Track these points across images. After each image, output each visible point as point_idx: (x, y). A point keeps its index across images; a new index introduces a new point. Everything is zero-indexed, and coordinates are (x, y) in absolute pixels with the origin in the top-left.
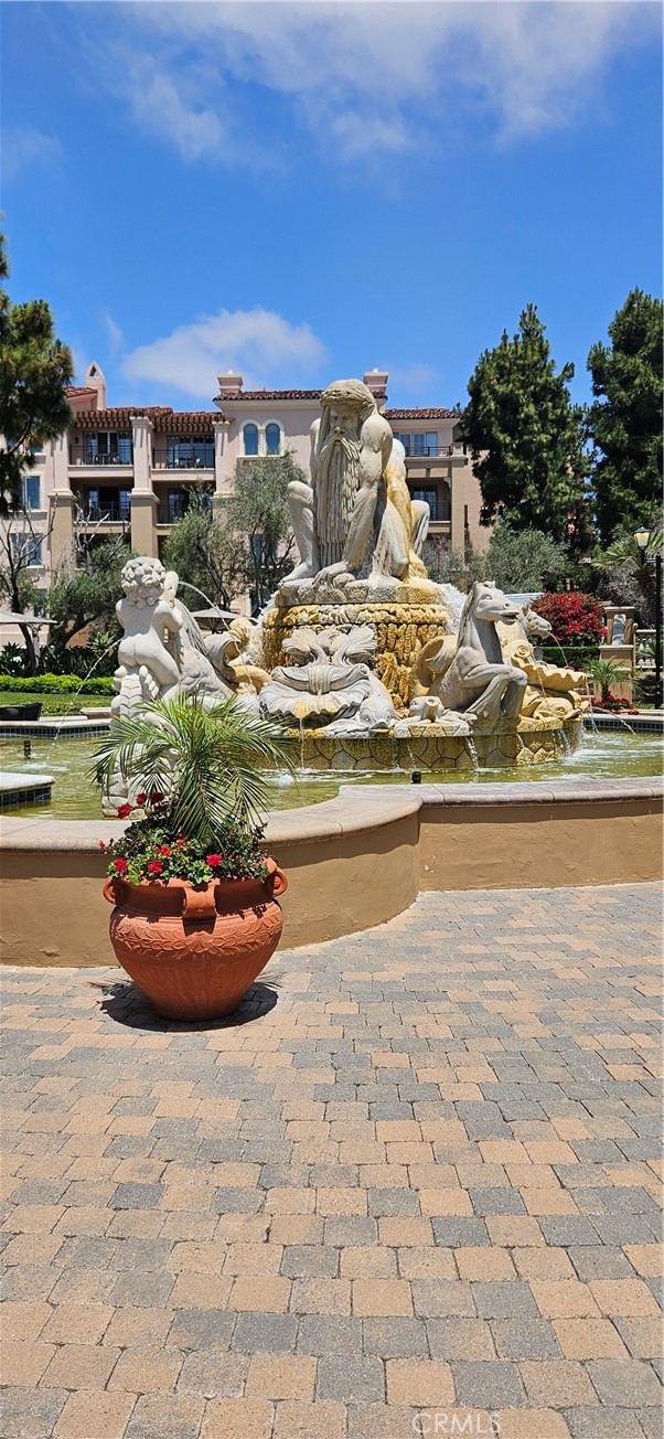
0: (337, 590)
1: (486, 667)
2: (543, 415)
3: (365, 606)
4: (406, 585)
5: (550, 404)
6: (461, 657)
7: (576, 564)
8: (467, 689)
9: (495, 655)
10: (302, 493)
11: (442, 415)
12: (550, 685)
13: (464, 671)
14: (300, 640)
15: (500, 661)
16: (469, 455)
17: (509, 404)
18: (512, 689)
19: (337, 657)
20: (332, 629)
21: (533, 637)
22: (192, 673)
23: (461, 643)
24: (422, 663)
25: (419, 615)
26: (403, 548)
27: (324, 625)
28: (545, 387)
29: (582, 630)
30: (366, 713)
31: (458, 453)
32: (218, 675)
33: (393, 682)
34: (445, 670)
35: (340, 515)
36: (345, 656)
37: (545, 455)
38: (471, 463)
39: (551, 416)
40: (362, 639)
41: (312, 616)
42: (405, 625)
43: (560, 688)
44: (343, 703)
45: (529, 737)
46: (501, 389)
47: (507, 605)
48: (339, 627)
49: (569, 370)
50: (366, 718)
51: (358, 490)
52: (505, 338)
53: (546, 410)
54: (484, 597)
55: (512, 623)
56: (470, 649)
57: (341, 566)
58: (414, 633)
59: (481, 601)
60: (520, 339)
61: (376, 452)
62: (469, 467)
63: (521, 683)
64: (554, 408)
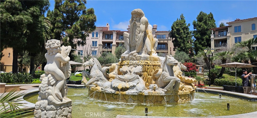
0: (134, 57)
1: (169, 77)
2: (184, 32)
3: (140, 61)
4: (150, 56)
5: (186, 30)
6: (163, 74)
7: (191, 58)
8: (164, 82)
9: (172, 74)
10: (127, 35)
11: (166, 32)
12: (187, 82)
13: (163, 78)
14: (124, 69)
15: (173, 76)
16: (171, 39)
17: (178, 30)
18: (176, 83)
19: (132, 73)
20: (132, 66)
21: (182, 70)
22: (97, 76)
23: (163, 71)
24: (154, 76)
25: (154, 63)
26: (150, 48)
27: (130, 65)
28: (185, 27)
29: (192, 70)
30: (137, 88)
31: (169, 38)
32: (104, 76)
33: (146, 80)
34: (159, 77)
35: (135, 39)
36: (134, 73)
37: (185, 39)
38: (172, 40)
39: (186, 32)
40: (139, 69)
41: (128, 63)
42: (150, 66)
43: (189, 83)
44: (131, 85)
45: (181, 96)
46: (177, 28)
47: (175, 61)
48: (134, 66)
49: (189, 25)
50: (137, 89)
51: (139, 34)
52: (178, 19)
53: (185, 31)
54: (169, 59)
55: (176, 66)
56: (165, 72)
57: (135, 51)
58: (152, 67)
59: (168, 60)
60: (180, 19)
61: (144, 25)
62: (171, 41)
63: (179, 82)
64: (187, 31)
